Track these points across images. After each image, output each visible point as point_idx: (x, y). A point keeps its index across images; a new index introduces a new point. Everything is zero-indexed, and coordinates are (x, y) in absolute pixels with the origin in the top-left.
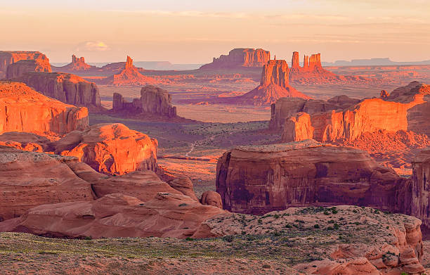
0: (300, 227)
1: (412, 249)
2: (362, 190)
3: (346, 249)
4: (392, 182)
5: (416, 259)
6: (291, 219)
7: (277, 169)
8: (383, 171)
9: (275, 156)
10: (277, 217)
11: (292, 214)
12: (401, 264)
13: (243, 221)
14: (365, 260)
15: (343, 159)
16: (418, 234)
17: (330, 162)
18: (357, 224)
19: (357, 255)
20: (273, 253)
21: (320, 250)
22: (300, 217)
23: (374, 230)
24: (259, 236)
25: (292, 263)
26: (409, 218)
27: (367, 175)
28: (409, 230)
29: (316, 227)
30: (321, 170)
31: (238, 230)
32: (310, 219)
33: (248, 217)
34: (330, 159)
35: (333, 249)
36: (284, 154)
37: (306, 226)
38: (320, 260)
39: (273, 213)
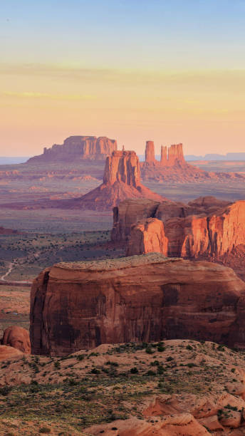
0: (111, 372)
3: (167, 403)
6: (100, 361)
7: (110, 293)
9: (107, 276)
10: (81, 358)
11: (101, 355)
13: (35, 366)
14: (190, 417)
15: (199, 278)
17: (181, 284)
18: (191, 365)
19: (180, 411)
20: (60, 410)
21: (128, 405)
22: (113, 358)
25: (84, 424)
29: (133, 371)
30: (170, 294)
32: (125, 360)
33: (43, 359)
34: (180, 279)
35: (148, 402)
36: (121, 273)
37: (119, 370)
38: (125, 418)
39: (79, 353)
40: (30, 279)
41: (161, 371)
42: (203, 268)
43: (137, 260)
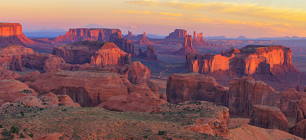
0: (187, 110)
1: (225, 121)
2: (213, 95)
3: (202, 120)
4: (222, 92)
5: (225, 125)
6: (185, 106)
7: (186, 84)
8: (220, 88)
9: (185, 79)
10: (181, 105)
11: (186, 105)
12: (220, 127)
13: (170, 106)
14: (208, 124)
15: (207, 81)
16: (228, 114)
17: (202, 82)
18: (207, 109)
19: (205, 123)
20: (177, 120)
21: (193, 120)
22: (188, 106)
23: (212, 112)
24: (174, 113)
25: (183, 125)
26: (225, 107)
27: (214, 89)
28: (224, 113)
29: (193, 110)
30: (199, 86)
31: (168, 110)
32: (191, 106)
33: (172, 105)
34: (202, 81)
35: (198, 119)
36: (188, 78)
37: (190, 109)
38: (192, 124)
39: (180, 103)
40: (167, 78)
41: (200, 110)
42: (208, 78)
43: (192, 74)
